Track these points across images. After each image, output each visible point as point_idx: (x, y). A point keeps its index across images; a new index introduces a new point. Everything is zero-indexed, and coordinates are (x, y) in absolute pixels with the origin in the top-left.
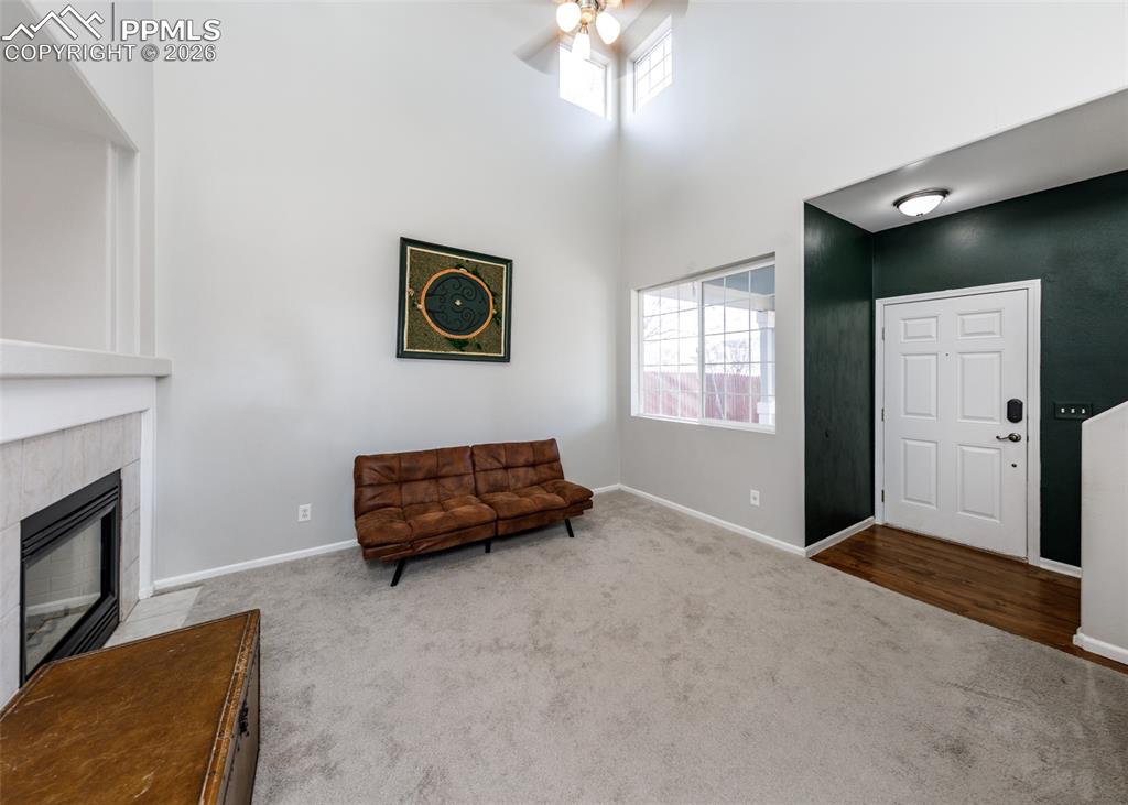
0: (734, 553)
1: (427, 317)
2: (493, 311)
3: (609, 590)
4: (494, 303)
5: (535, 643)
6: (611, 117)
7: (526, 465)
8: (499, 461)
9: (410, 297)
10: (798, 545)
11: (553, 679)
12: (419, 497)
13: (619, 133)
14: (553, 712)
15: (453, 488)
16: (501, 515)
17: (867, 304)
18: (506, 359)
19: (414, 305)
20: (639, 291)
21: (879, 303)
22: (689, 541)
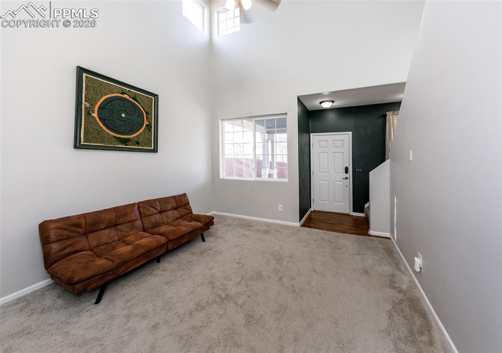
0: (277, 231)
1: (99, 122)
2: (146, 123)
3: (238, 261)
4: (147, 118)
5: (219, 296)
6: (206, 33)
7: (173, 209)
8: (156, 209)
9: (86, 108)
10: (297, 223)
11: (239, 309)
12: (104, 240)
13: (211, 44)
14: (249, 322)
15: (128, 230)
16: (170, 238)
17: (308, 135)
18: (155, 150)
19: (89, 114)
20: (222, 120)
21: (312, 135)
22: (258, 230)
